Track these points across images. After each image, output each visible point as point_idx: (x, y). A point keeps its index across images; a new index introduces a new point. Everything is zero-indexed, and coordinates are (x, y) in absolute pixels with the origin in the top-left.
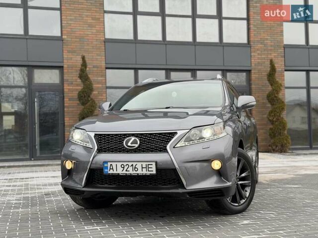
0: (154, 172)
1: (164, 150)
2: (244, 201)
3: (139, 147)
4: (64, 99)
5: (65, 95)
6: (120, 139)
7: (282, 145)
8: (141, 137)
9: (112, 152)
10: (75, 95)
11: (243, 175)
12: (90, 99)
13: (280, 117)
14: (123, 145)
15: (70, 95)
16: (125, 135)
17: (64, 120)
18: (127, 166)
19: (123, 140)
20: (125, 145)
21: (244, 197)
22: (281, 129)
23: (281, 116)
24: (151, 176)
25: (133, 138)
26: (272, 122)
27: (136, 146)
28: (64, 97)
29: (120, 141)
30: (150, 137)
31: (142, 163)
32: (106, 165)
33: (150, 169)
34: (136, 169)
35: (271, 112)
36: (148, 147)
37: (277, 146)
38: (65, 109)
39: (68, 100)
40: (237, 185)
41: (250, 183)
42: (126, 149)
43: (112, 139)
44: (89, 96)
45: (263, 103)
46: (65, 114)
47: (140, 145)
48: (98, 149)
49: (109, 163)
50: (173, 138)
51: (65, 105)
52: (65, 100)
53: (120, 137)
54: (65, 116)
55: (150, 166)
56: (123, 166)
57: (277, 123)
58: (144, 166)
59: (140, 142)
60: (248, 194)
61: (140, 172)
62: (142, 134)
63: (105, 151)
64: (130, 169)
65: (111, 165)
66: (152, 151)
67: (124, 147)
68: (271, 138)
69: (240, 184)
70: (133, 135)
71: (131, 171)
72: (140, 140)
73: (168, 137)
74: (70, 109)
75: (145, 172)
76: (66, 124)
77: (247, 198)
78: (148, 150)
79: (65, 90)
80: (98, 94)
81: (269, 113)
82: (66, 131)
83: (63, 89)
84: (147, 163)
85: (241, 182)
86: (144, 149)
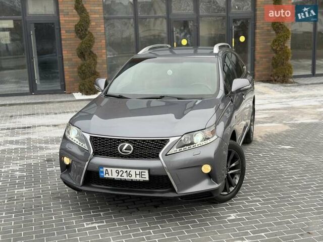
0: (147, 179)
1: (156, 157)
2: (233, 188)
3: (132, 153)
4: (60, 31)
5: (61, 27)
6: (114, 144)
7: (284, 75)
8: (134, 144)
9: (107, 156)
10: (72, 27)
11: (233, 165)
12: (87, 33)
13: (284, 46)
14: (117, 150)
15: (67, 27)
16: (119, 140)
17: (62, 54)
18: (122, 172)
19: (118, 145)
20: (119, 150)
21: (233, 184)
22: (284, 59)
23: (286, 45)
24: (144, 182)
25: (127, 145)
26: (276, 51)
27: (130, 152)
28: (60, 28)
29: (114, 146)
30: (143, 144)
31: (136, 170)
32: (101, 170)
33: (143, 176)
34: (130, 175)
35: (275, 41)
36: (141, 154)
37: (278, 77)
38: (63, 42)
39: (64, 32)
40: (227, 175)
41: (239, 171)
42: (120, 154)
43: (106, 143)
44: (86, 30)
45: (268, 30)
46: (63, 47)
47: (133, 151)
48: (93, 152)
49: (104, 168)
50: (165, 145)
51: (62, 37)
52: (62, 32)
53: (115, 141)
54: (63, 50)
55: (143, 173)
56: (117, 172)
57: (280, 52)
58: (138, 173)
59: (134, 149)
60: (237, 181)
61: (134, 178)
62: (135, 140)
63: (100, 155)
64: (125, 175)
65: (106, 170)
66: (145, 158)
67: (118, 152)
68: (274, 68)
69: (231, 174)
70: (127, 141)
71: (125, 177)
72: (134, 146)
73: (161, 144)
74: (68, 42)
75: (138, 178)
76: (64, 57)
77: (237, 186)
78: (141, 156)
79: (61, 21)
80: (96, 25)
81: (273, 41)
82: (64, 65)
83: (59, 20)
84: (141, 171)
85: (231, 172)
86: (137, 155)
